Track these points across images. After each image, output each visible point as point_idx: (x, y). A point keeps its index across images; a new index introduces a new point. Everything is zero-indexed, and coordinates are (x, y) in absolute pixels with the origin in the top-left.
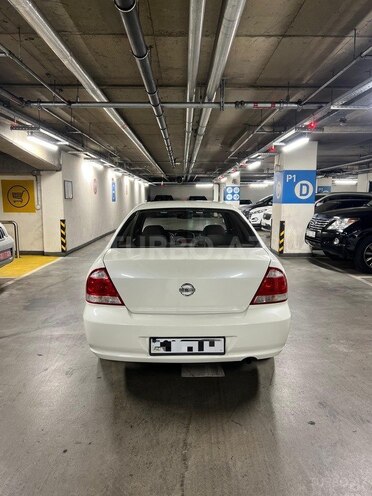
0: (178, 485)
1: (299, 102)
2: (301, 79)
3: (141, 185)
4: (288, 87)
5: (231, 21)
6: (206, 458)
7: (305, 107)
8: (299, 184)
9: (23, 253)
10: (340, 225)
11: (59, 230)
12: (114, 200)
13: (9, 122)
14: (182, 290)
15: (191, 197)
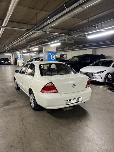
4: (62, 29)
8: (52, 55)
15: (2, 58)
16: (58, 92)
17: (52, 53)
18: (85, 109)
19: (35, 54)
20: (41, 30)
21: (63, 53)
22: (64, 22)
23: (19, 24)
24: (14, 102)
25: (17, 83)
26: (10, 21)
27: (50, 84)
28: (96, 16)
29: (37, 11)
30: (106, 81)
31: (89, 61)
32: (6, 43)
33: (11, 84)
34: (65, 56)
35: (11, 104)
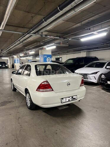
16: (53, 90)
17: (48, 56)
18: (80, 107)
19: (32, 58)
20: (37, 33)
21: (58, 57)
22: (58, 25)
23: (16, 28)
24: (10, 102)
25: (13, 84)
26: (7, 25)
27: (45, 83)
28: (88, 20)
29: (33, 15)
30: (99, 82)
31: (83, 63)
32: (3, 47)
33: (8, 86)
34: (60, 59)
35: (8, 104)
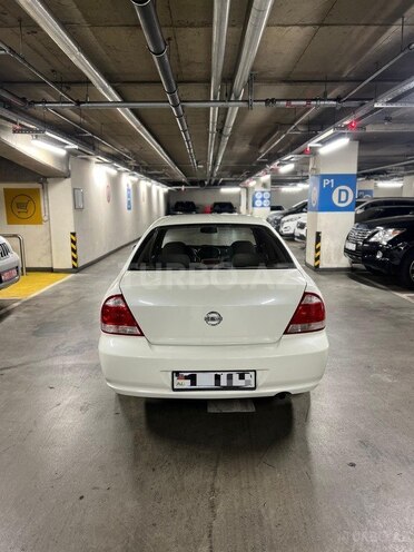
0: (206, 537)
1: (338, 99)
2: (341, 72)
3: (159, 190)
4: (326, 81)
5: (261, 11)
6: (237, 505)
7: (345, 105)
8: (338, 189)
9: (30, 270)
10: (384, 236)
11: (70, 245)
12: (129, 209)
13: (11, 125)
14: (207, 319)
15: (216, 204)
16: (142, 335)
17: (341, 179)
